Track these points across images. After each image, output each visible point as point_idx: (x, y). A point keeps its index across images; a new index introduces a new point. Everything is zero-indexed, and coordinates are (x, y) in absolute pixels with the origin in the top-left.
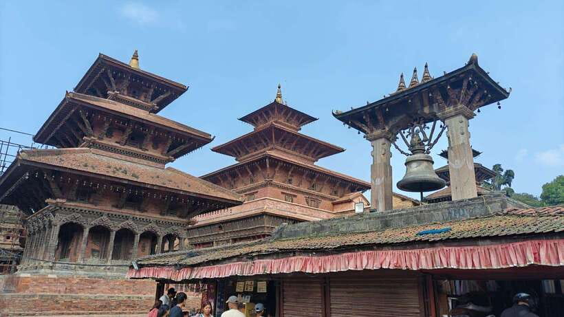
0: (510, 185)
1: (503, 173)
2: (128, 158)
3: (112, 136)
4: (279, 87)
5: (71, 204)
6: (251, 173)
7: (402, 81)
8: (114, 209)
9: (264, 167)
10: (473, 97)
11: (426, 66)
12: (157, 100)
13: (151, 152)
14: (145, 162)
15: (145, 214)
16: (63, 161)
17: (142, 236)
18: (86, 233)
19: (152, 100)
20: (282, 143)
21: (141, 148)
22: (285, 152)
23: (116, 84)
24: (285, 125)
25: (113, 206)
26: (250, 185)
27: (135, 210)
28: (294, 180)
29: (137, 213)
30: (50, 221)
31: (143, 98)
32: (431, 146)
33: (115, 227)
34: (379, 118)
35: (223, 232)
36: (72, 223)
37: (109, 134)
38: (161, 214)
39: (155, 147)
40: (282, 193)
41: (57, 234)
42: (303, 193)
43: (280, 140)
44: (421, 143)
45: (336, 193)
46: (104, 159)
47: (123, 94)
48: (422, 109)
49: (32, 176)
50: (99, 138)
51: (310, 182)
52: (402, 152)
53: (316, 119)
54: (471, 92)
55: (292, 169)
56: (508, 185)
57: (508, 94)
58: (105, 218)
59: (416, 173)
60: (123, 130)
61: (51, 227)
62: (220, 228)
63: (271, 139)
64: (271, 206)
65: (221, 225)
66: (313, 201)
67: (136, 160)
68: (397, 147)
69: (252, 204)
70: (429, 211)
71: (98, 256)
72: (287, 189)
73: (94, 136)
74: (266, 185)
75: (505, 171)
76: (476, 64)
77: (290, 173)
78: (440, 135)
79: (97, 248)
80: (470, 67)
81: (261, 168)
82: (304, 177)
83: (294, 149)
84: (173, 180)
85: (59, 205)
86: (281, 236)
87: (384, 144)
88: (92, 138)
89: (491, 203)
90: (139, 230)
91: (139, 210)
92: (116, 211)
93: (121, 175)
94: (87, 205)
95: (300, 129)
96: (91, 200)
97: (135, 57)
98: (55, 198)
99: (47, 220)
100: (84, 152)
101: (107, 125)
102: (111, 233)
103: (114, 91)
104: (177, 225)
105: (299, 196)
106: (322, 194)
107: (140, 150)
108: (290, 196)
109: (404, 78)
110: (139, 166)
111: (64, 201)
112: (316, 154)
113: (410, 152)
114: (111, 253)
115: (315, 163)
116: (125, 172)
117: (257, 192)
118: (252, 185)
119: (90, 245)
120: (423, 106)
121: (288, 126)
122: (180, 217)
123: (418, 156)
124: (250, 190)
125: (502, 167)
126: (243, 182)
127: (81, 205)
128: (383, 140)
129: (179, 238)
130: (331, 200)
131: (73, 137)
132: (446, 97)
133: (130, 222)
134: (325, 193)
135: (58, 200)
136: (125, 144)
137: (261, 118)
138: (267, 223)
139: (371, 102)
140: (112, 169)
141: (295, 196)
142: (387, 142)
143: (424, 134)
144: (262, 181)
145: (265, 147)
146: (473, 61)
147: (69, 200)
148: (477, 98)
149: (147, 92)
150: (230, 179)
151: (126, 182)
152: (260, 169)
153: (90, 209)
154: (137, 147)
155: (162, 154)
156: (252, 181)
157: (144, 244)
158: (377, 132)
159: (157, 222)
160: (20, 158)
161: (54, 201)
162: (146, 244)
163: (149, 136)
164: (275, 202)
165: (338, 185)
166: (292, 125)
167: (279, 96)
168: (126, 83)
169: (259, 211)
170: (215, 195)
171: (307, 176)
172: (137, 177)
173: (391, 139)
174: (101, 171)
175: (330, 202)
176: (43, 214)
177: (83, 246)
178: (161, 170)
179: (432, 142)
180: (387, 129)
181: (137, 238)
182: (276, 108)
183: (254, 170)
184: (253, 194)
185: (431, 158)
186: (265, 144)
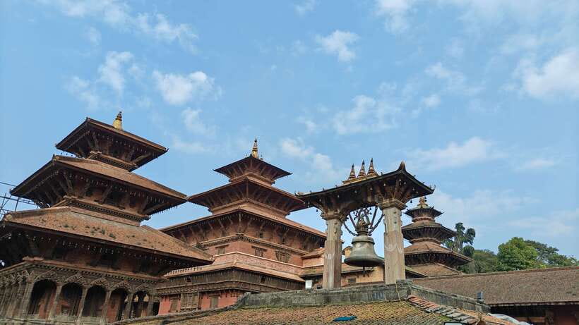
0: (471, 243)
1: (465, 232)
2: (106, 216)
3: (92, 195)
4: (256, 141)
5: (49, 262)
6: (222, 226)
7: (353, 171)
8: (89, 267)
9: (236, 221)
10: (405, 192)
11: (372, 161)
12: (137, 160)
13: (128, 211)
14: (122, 220)
15: (118, 272)
16: (45, 221)
17: (114, 293)
18: (59, 290)
19: (132, 160)
20: (255, 197)
21: (118, 207)
22: (258, 205)
23: (99, 144)
24: (259, 179)
25: (87, 264)
26: (221, 238)
27: (108, 268)
28: (266, 234)
29: (111, 270)
30: (24, 279)
31: (123, 158)
32: (373, 229)
33: (88, 284)
34: (333, 201)
35: (191, 284)
36: (46, 280)
37: (89, 194)
38: (135, 272)
39: (132, 205)
40: (253, 247)
41: (31, 290)
42: (273, 247)
43: (254, 194)
44: (366, 226)
45: (305, 248)
46: (83, 217)
47: (105, 154)
48: (366, 198)
49: (14, 236)
50: (79, 197)
51: (281, 236)
52: (350, 232)
53: (289, 174)
54: (403, 189)
55: (264, 223)
56: (469, 243)
57: (433, 190)
58: (79, 275)
59: (359, 252)
60: (103, 190)
61: (25, 284)
62: (189, 280)
63: (245, 192)
64: (241, 261)
65: (189, 277)
66: (282, 255)
67: (113, 218)
68: (346, 228)
69: (222, 258)
70: (359, 292)
71: (67, 312)
72: (258, 243)
73: (74, 195)
74: (237, 239)
75: (466, 230)
76: (404, 170)
77: (261, 228)
78: (379, 221)
79: (67, 305)
80: (400, 172)
81: (234, 222)
82: (275, 231)
83: (267, 203)
84: (147, 239)
85: (36, 263)
86: (244, 304)
87: (336, 224)
88: (73, 197)
89: (401, 289)
90: (111, 287)
91: (112, 268)
92: (90, 269)
93: (98, 236)
94: (63, 263)
95: (274, 183)
96: (66, 259)
97: (119, 118)
98: (33, 257)
99: (21, 276)
100: (64, 210)
101: (88, 185)
102: (83, 290)
103: (96, 151)
104: (148, 282)
105: (269, 249)
106: (293, 249)
107: (117, 209)
108: (260, 251)
109: (355, 168)
110: (116, 224)
111: (41, 259)
112: (288, 207)
113: (356, 233)
114: (82, 310)
115: (287, 217)
116: (103, 232)
117: (227, 246)
118: (224, 238)
119: (61, 301)
120: (367, 196)
121: (262, 180)
122: (151, 274)
123: (362, 237)
124: (220, 243)
125: (464, 226)
126: (214, 234)
127: (58, 263)
128: (335, 220)
129: (149, 295)
130: (301, 254)
131: (52, 194)
132: (384, 192)
133: (103, 279)
134: (296, 248)
135: (36, 259)
136: (104, 203)
137: (237, 170)
138: (235, 278)
139: (326, 189)
140: (91, 229)
141: (265, 250)
142: (339, 223)
143: (368, 218)
144: (233, 235)
145: (238, 199)
146: (402, 167)
147: (46, 258)
148: (408, 193)
149: (128, 151)
150: (201, 231)
151: (104, 243)
152: (232, 223)
153: (65, 267)
154: (115, 206)
155: (138, 212)
156: (224, 234)
157: (114, 300)
158: (331, 213)
159: (129, 280)
160: (6, 220)
161: (32, 259)
162: (116, 301)
163: (127, 196)
164: (246, 257)
165: (307, 240)
166: (267, 179)
167: (255, 150)
168: (109, 144)
169: (229, 266)
170: (187, 255)
171: (277, 231)
172: (114, 238)
173: (342, 220)
174: (81, 231)
175: (300, 257)
176: (16, 270)
177: (55, 303)
178: (136, 228)
179: (373, 226)
180: (339, 211)
181: (108, 295)
182: (252, 162)
183: (226, 224)
184: (223, 247)
185: (373, 240)
186: (239, 197)
